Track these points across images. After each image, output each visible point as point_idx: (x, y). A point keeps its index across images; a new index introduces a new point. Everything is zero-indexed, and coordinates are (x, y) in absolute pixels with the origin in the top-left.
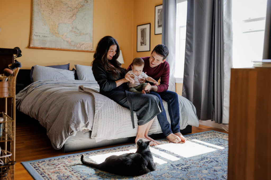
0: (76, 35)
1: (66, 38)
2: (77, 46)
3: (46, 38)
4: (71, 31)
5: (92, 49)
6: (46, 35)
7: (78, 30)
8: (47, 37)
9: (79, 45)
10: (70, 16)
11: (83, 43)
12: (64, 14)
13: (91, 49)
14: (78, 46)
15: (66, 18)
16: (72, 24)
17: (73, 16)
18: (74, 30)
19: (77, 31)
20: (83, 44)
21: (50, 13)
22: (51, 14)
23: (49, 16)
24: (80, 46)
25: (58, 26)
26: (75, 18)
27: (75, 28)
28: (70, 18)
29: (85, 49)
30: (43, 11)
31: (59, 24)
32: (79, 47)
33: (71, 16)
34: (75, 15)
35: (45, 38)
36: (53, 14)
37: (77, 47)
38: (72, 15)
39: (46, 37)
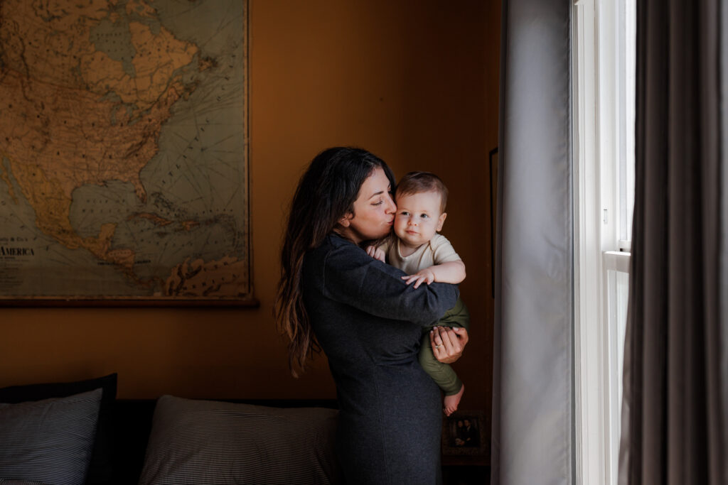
0: (162, 230)
1: (110, 250)
2: (163, 283)
3: (21, 257)
4: (136, 214)
5: (243, 290)
6: (21, 245)
7: (169, 205)
8: (25, 252)
9: (178, 279)
10: (128, 145)
11: (196, 263)
12: (96, 142)
13: (242, 295)
14: (172, 283)
15: (110, 157)
16: (141, 183)
17: (141, 144)
18: (150, 207)
19: (165, 211)
20: (196, 272)
21: (39, 145)
22: (41, 150)
23: (33, 156)
24: (182, 282)
25: (72, 200)
26: (152, 153)
27: (153, 200)
28: (128, 156)
29: (205, 293)
30: (7, 139)
31: (76, 187)
32: (174, 287)
33: (135, 142)
34: (151, 139)
35: (17, 257)
36: (50, 147)
37: (168, 287)
38: (139, 139)
39: (19, 253)
